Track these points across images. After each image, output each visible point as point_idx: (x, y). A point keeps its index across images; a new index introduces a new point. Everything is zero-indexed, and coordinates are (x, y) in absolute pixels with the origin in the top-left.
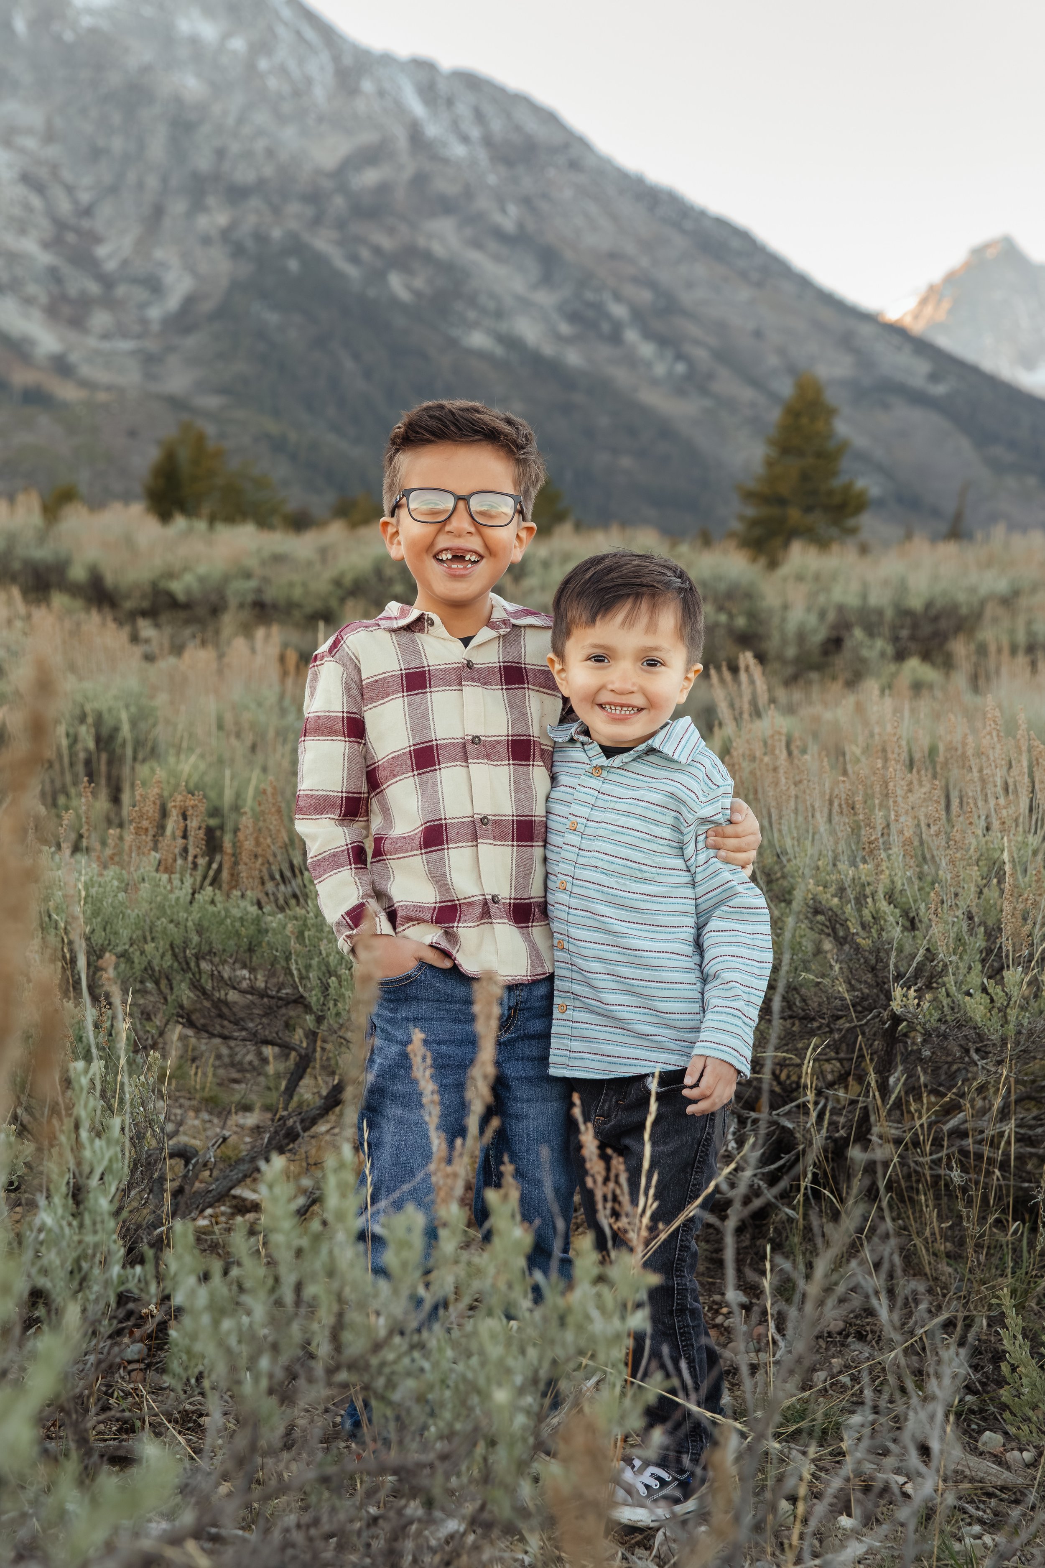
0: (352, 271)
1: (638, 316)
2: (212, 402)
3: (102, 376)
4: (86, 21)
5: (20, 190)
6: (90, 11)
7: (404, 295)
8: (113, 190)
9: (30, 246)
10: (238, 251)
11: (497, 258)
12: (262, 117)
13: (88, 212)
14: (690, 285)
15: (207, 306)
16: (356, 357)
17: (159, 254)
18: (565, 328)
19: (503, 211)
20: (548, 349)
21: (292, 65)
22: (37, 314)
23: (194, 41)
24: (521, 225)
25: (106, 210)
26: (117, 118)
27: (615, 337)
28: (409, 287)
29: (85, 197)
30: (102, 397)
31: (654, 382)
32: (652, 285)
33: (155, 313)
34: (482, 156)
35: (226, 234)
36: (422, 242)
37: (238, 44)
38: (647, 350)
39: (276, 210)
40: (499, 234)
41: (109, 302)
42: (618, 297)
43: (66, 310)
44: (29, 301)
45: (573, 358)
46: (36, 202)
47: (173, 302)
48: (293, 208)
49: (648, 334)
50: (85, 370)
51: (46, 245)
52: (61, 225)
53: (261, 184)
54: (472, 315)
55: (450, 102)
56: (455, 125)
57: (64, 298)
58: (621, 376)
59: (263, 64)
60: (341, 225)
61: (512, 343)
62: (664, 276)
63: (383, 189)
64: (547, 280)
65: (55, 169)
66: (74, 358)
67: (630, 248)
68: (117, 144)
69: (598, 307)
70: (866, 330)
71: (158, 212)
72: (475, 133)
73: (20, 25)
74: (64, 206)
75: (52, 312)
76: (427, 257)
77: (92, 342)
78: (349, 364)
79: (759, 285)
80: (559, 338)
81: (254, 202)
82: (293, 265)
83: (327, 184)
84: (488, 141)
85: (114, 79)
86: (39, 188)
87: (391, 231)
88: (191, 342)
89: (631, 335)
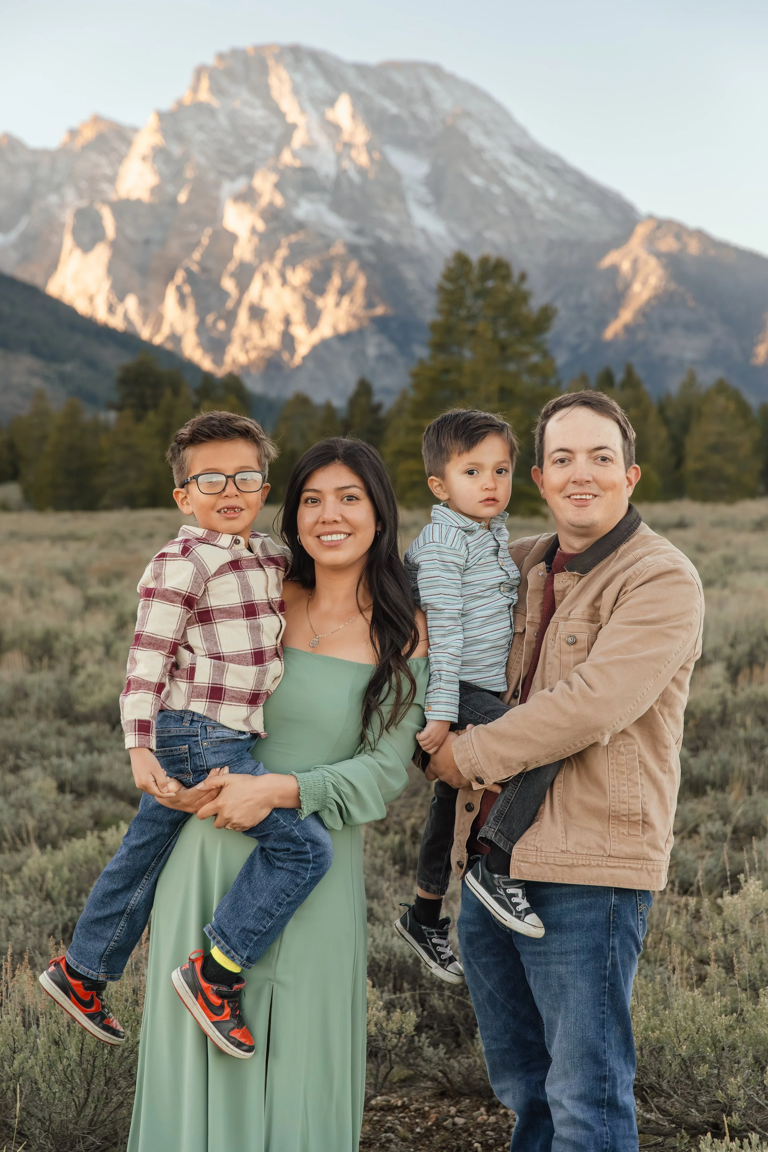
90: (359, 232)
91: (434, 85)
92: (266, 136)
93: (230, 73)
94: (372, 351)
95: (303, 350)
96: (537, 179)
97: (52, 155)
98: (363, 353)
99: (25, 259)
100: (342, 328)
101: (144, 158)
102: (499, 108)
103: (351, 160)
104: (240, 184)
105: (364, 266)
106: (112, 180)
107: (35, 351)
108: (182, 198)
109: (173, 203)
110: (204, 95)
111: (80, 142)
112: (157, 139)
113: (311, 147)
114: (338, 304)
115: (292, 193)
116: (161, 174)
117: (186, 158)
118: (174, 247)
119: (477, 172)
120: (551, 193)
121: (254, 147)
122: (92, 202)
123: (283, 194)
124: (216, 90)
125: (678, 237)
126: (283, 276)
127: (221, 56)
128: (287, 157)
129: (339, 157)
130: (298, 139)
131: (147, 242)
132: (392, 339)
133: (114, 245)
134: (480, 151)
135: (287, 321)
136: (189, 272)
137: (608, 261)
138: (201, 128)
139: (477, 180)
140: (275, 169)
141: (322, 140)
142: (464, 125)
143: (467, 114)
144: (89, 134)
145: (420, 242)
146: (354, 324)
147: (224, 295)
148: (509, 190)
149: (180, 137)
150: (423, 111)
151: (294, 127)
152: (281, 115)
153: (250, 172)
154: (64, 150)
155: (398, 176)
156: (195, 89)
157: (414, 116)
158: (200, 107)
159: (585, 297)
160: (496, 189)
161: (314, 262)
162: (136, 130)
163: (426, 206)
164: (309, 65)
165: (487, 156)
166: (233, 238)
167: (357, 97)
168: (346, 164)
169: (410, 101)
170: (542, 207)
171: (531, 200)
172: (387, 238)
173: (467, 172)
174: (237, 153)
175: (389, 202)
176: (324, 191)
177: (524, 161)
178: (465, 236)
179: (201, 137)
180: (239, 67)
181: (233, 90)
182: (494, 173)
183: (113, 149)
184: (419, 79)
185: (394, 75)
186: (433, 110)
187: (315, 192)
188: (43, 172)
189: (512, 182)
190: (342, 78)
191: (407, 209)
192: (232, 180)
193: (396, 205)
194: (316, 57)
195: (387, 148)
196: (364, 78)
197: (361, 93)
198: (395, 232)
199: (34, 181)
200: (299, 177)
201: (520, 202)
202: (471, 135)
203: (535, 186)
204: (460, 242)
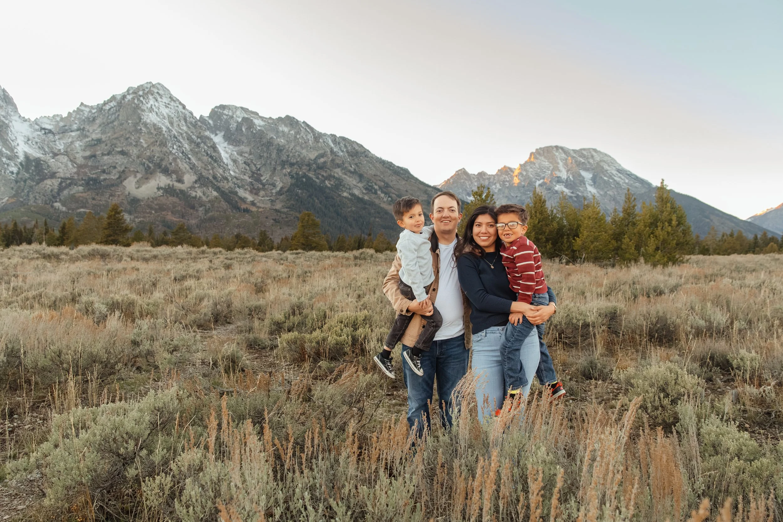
0: (317, 180)
1: (380, 188)
2: (286, 210)
3: (262, 205)
4: (259, 128)
5: (244, 165)
6: (259, 126)
7: (329, 185)
8: (265, 165)
9: (246, 177)
10: (292, 177)
11: (350, 177)
12: (298, 148)
13: (259, 170)
14: (392, 181)
15: (285, 189)
16: (318, 199)
17: (275, 178)
18: (364, 191)
19: (351, 167)
20: (360, 196)
21: (304, 136)
22: (247, 192)
23: (283, 131)
24: (355, 170)
25: (263, 169)
26: (265, 149)
27: (376, 193)
28: (329, 183)
29: (258, 167)
30: (260, 210)
31: (384, 202)
32: (384, 181)
33: (274, 191)
34: (346, 154)
35: (289, 173)
36: (332, 174)
37: (292, 132)
38: (382, 195)
39: (300, 168)
40: (351, 172)
41: (264, 189)
42: (376, 184)
43: (254, 191)
44: (245, 190)
45: (366, 198)
46: (248, 168)
47: (278, 189)
48: (304, 167)
49: (382, 192)
50: (258, 204)
51: (250, 177)
52: (253, 173)
53: (297, 162)
54: (344, 189)
55: (339, 143)
56: (340, 148)
57: (254, 188)
58: (377, 201)
59: (298, 137)
60: (315, 171)
61: (353, 195)
62: (386, 179)
63: (325, 162)
64: (361, 181)
65: (252, 160)
66: (256, 201)
67: (379, 174)
68: (265, 155)
69: (372, 187)
70: (429, 189)
71: (275, 169)
72: (345, 150)
73: (244, 130)
74: (254, 169)
75: (251, 192)
76: (334, 177)
77: (260, 198)
78: (316, 201)
79: (407, 181)
80: (363, 193)
81: (296, 166)
82: (304, 180)
83: (312, 162)
84: (347, 152)
85: (264, 140)
86: (249, 165)
87: (326, 172)
88: (281, 197)
89: (379, 192)
90: (572, 193)
91: (594, 154)
93: (539, 154)
96: (623, 177)
97: (494, 176)
101: (517, 176)
102: (613, 159)
109: (524, 186)
110: (532, 159)
111: (501, 172)
112: (520, 171)
116: (521, 179)
117: (526, 175)
119: (605, 176)
120: (627, 181)
121: (545, 172)
122: (503, 187)
123: (552, 183)
124: (536, 158)
127: (537, 150)
128: (554, 174)
129: (568, 174)
131: (517, 197)
134: (606, 171)
138: (531, 168)
139: (605, 178)
140: (550, 177)
141: (563, 170)
142: (602, 164)
143: (604, 161)
144: (503, 170)
145: (589, 195)
148: (615, 180)
150: (591, 161)
153: (544, 178)
154: (497, 174)
155: (584, 178)
156: (530, 158)
157: (589, 162)
158: (531, 162)
160: (611, 181)
162: (514, 169)
163: (592, 185)
164: (560, 151)
165: (608, 172)
169: (587, 158)
170: (624, 185)
171: (621, 183)
172: (580, 194)
173: (603, 176)
174: (540, 173)
175: (581, 185)
176: (563, 182)
177: (619, 172)
178: (602, 193)
179: (531, 170)
180: (542, 152)
181: (540, 158)
182: (611, 176)
183: (509, 174)
184: (590, 152)
185: (583, 152)
186: (594, 160)
187: (561, 182)
188: (491, 180)
189: (616, 178)
190: (569, 153)
191: (586, 186)
192: (539, 180)
193: (583, 185)
194: (562, 148)
195: (581, 171)
196: (575, 153)
197: (574, 157)
198: (582, 192)
199: (489, 182)
200: (556, 179)
201: (618, 183)
202: (604, 166)
203: (622, 179)
204: (601, 195)
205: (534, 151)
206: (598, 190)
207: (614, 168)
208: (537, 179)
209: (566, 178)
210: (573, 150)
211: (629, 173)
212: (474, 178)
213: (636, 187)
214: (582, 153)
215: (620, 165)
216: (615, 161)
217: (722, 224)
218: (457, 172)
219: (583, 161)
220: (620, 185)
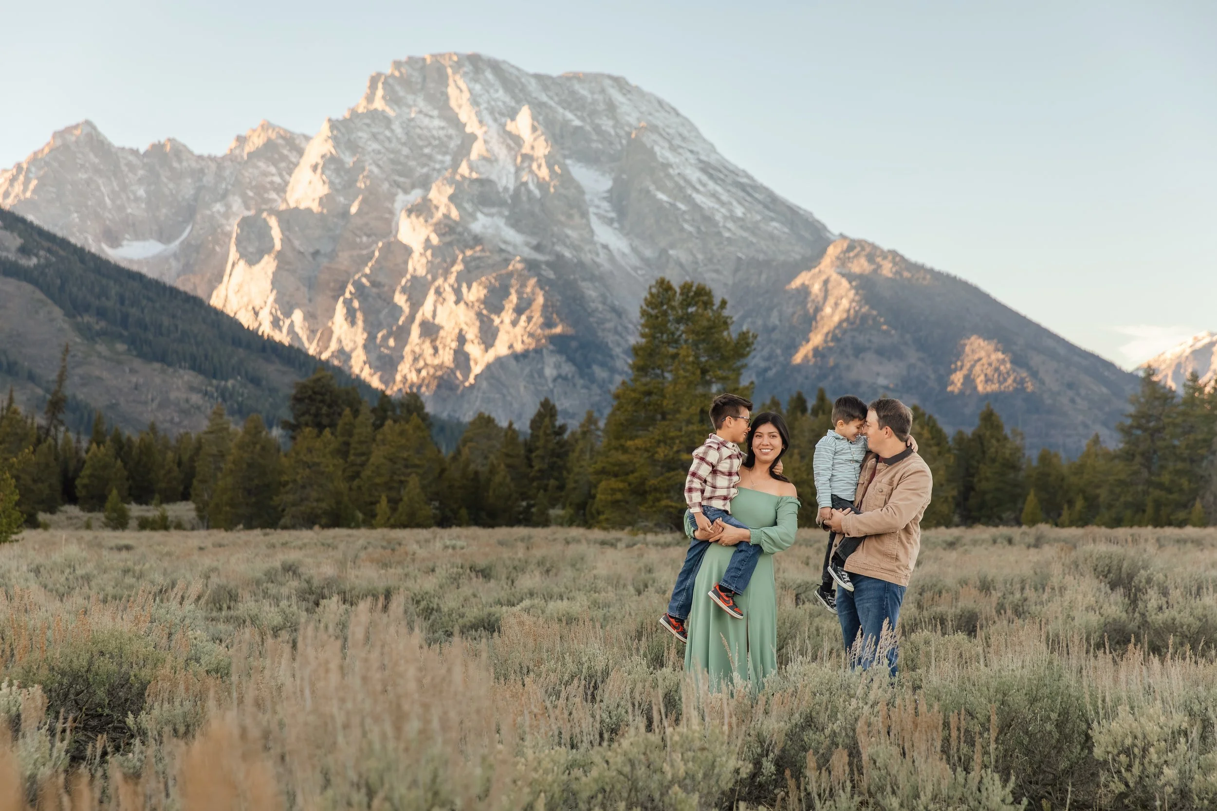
90: (538, 248)
91: (617, 97)
92: (442, 147)
93: (405, 82)
94: (549, 372)
95: (477, 369)
96: (725, 197)
97: (220, 163)
98: (541, 373)
99: (187, 269)
100: (519, 347)
101: (315, 168)
102: (686, 122)
103: (531, 171)
104: (416, 196)
105: (542, 283)
106: (282, 189)
107: (196, 367)
108: (354, 209)
109: (345, 214)
110: (379, 104)
111: (249, 148)
112: (328, 148)
113: (489, 159)
114: (514, 323)
115: (468, 207)
116: (332, 184)
117: (359, 167)
118: (344, 259)
119: (661, 188)
120: (739, 211)
121: (430, 157)
122: (260, 211)
123: (459, 207)
124: (393, 99)
125: (871, 258)
126: (458, 292)
127: (397, 64)
128: (464, 169)
129: (518, 170)
130: (477, 150)
131: (316, 253)
132: (571, 359)
133: (280, 256)
134: (666, 166)
135: (461, 339)
136: (358, 286)
137: (796, 283)
138: (374, 137)
139: (661, 196)
140: (451, 181)
141: (502, 153)
142: (649, 139)
143: (654, 129)
144: (257, 141)
145: (602, 258)
146: (531, 344)
147: (396, 310)
148: (696, 207)
149: (353, 147)
150: (607, 124)
151: (473, 138)
152: (459, 126)
153: (425, 183)
154: (231, 157)
155: (581, 191)
156: (370, 99)
157: (597, 129)
158: (374, 115)
159: (774, 319)
160: (682, 206)
161: (490, 277)
162: (307, 138)
163: (610, 222)
164: (489, 75)
165: (672, 172)
166: (408, 251)
167: (538, 107)
168: (525, 177)
169: (593, 113)
170: (730, 225)
171: (718, 217)
172: (568, 254)
173: (652, 188)
174: (412, 163)
175: (570, 217)
176: (502, 203)
177: (711, 177)
178: (648, 253)
179: (376, 146)
180: (416, 77)
181: (410, 98)
182: (681, 189)
183: (284, 158)
184: (603, 91)
185: (577, 87)
186: (617, 124)
187: (493, 204)
188: (209, 179)
189: (699, 198)
190: (523, 89)
191: (588, 225)
192: (406, 192)
193: (577, 219)
194: (496, 67)
195: (568, 162)
196: (545, 88)
197: (542, 105)
198: (576, 248)
199: (199, 189)
200: (476, 189)
201: (708, 219)
202: (657, 149)
203: (723, 204)
204: (643, 259)
205: (388, 70)
206: (637, 242)
207: (692, 159)
208: (398, 185)
209: (511, 187)
210: (538, 77)
211: (744, 180)
212: (132, 167)
213: (772, 237)
214: (573, 93)
215: (713, 149)
216: (693, 128)
217: (1070, 386)
218: (56, 135)
219: (577, 123)
220: (716, 224)
